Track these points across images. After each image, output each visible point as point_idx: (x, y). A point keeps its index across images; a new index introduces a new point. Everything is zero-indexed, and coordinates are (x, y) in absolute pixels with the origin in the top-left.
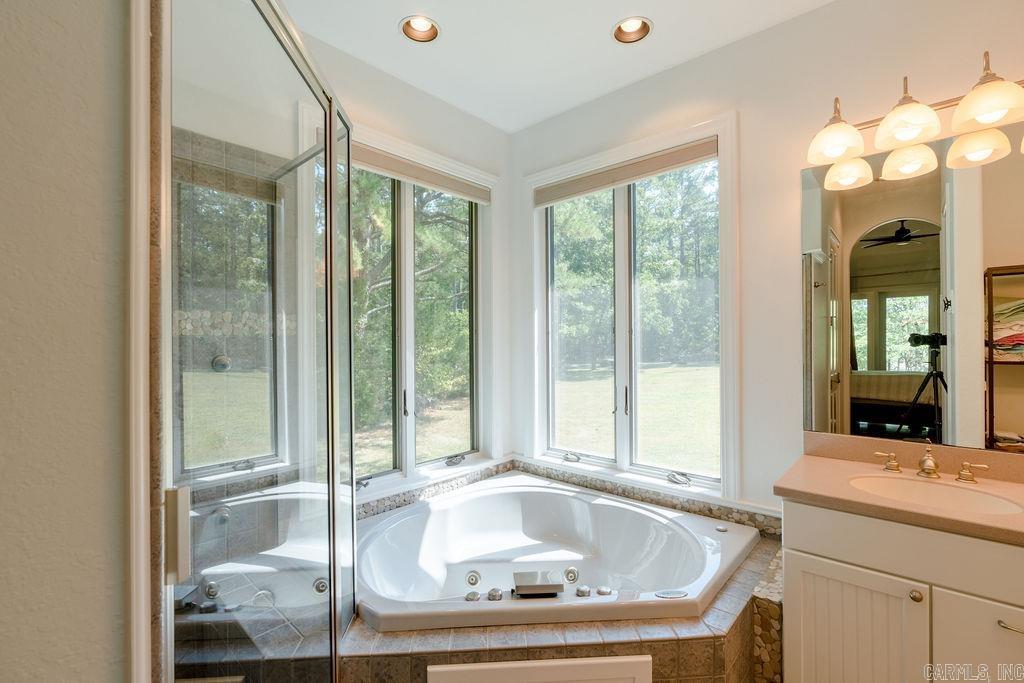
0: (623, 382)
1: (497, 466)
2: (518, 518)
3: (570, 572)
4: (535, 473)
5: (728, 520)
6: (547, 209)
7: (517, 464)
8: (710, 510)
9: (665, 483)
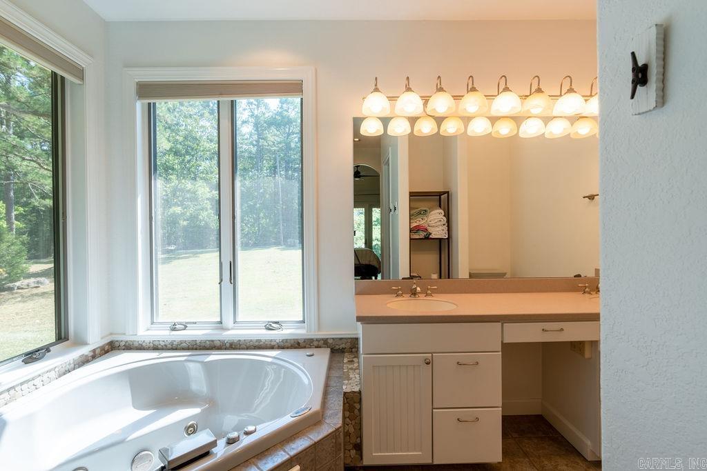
0: (227, 259)
1: (94, 351)
2: (127, 396)
3: (190, 427)
4: (140, 348)
5: (310, 347)
6: (149, 104)
7: (117, 344)
8: (299, 344)
9: (265, 332)
